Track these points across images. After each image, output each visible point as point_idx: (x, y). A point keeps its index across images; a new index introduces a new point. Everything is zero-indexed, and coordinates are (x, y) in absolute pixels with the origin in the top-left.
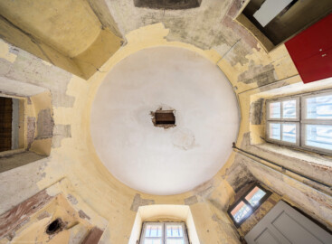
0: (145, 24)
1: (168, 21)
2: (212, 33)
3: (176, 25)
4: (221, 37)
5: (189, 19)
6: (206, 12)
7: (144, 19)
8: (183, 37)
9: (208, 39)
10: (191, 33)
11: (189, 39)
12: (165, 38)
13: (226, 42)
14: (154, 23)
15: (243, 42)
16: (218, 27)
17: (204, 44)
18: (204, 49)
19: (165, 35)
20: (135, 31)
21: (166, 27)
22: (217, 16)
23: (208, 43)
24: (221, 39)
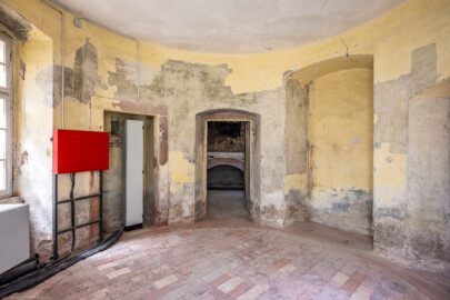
0: (254, 95)
1: (226, 96)
2: (171, 91)
3: (217, 91)
4: (159, 91)
5: (203, 100)
6: (187, 111)
7: (254, 101)
8: (205, 74)
9: (172, 80)
10: (195, 83)
11: (196, 72)
12: (230, 71)
13: (149, 88)
14: (244, 95)
15: (133, 101)
16: (168, 101)
17: (173, 71)
18: (170, 61)
19: (230, 75)
20: (268, 88)
21: (229, 88)
22: (176, 111)
23: (169, 75)
24: (157, 87)
